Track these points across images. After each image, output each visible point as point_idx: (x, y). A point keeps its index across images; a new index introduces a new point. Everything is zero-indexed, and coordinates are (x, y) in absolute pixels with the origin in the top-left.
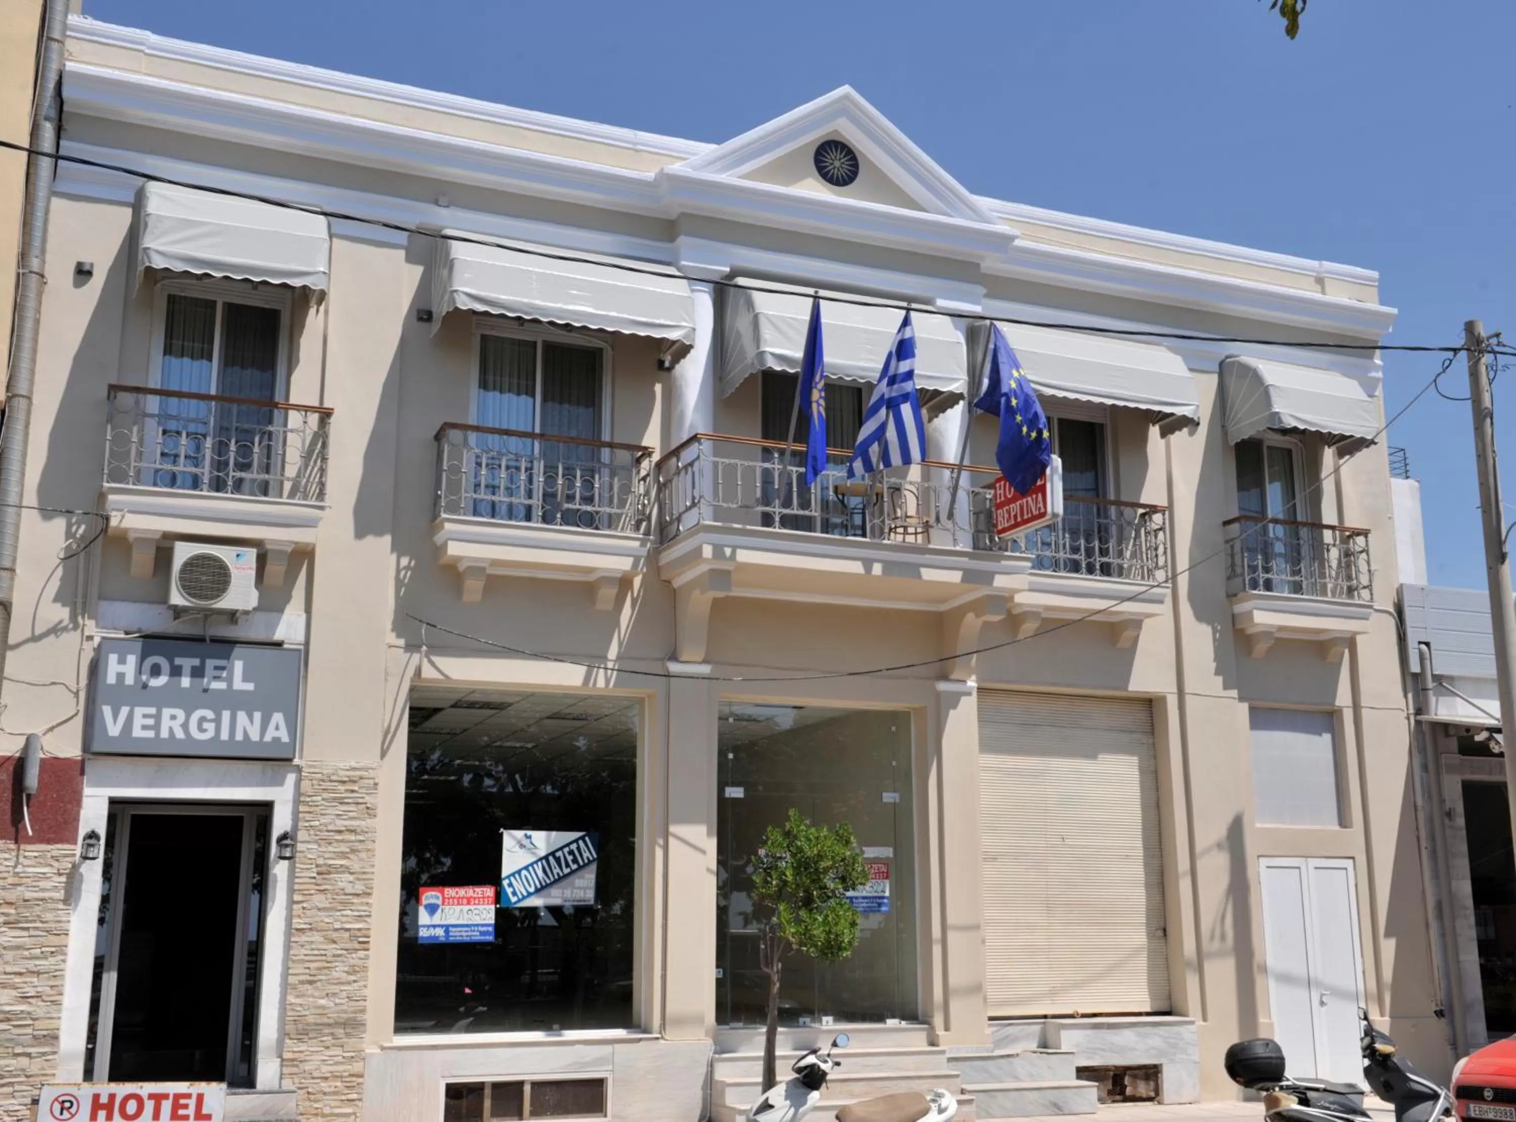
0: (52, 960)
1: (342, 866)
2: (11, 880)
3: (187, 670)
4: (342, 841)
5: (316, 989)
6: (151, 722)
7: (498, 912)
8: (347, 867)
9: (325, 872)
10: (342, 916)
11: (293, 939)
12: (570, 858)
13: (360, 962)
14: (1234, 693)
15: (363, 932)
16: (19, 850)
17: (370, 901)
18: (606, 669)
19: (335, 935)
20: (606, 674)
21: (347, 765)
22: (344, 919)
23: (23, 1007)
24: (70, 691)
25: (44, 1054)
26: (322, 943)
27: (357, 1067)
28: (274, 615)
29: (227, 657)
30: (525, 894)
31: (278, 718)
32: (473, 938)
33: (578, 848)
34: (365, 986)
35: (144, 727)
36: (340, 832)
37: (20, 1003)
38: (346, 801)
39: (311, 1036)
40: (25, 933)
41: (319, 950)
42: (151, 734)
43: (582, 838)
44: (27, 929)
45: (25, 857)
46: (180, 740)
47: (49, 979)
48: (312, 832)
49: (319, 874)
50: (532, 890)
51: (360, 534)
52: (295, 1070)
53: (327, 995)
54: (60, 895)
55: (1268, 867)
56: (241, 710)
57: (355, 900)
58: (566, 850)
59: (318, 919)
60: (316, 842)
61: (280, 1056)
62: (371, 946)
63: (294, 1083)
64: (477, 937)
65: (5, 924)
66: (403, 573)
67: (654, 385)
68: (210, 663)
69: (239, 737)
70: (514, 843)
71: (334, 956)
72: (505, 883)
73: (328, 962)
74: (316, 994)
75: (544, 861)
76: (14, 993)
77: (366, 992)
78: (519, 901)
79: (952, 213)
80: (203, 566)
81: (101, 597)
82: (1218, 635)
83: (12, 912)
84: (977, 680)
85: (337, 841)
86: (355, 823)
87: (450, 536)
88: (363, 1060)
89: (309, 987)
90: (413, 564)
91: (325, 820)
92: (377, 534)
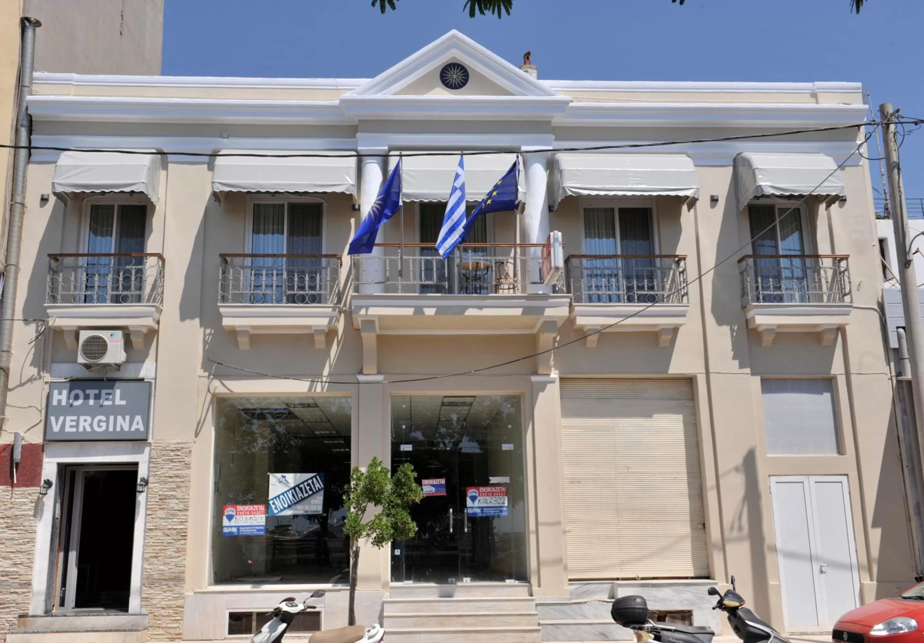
0: (28, 545)
1: (172, 495)
2: (9, 505)
3: (92, 396)
4: (173, 482)
5: (159, 560)
6: (74, 423)
7: (267, 518)
8: (175, 496)
9: (163, 499)
10: (173, 522)
11: (147, 534)
12: (308, 488)
13: (182, 546)
14: (748, 370)
15: (183, 530)
16: (12, 490)
17: (187, 513)
18: (322, 382)
19: (168, 532)
20: (322, 385)
21: (175, 441)
22: (173, 523)
23: (15, 569)
24: (37, 409)
25: (24, 593)
26: (161, 536)
27: (180, 602)
28: (139, 364)
29: (112, 388)
30: (282, 508)
31: (138, 418)
32: (253, 533)
33: (313, 483)
34: (185, 559)
35: (71, 427)
36: (171, 477)
37: (13, 567)
38: (174, 460)
39: (156, 585)
40: (16, 532)
41: (159, 540)
42: (74, 430)
43: (315, 476)
44: (16, 530)
45: (16, 494)
46: (89, 432)
47: (26, 555)
48: (156, 478)
49: (160, 499)
50: (286, 506)
51: (183, 318)
52: (147, 603)
53: (164, 564)
54: (32, 513)
55: (777, 482)
56: (119, 415)
57: (179, 513)
58: (306, 483)
59: (159, 523)
60: (158, 483)
61: (141, 596)
62: (187, 538)
63: (147, 610)
64: (255, 532)
65: (7, 527)
66: (207, 337)
67: (350, 219)
68: (104, 392)
69: (118, 429)
71: (168, 543)
72: (271, 502)
73: (165, 546)
74: (159, 563)
75: (293, 490)
76: (11, 562)
77: (185, 562)
78: (279, 512)
79: (526, 93)
80: (94, 342)
81: (53, 362)
82: (735, 334)
83: (9, 521)
84: (560, 373)
85: (170, 482)
86: (179, 472)
87: (223, 315)
88: (184, 598)
89: (155, 559)
90: (213, 332)
91: (162, 471)
92: (192, 318)
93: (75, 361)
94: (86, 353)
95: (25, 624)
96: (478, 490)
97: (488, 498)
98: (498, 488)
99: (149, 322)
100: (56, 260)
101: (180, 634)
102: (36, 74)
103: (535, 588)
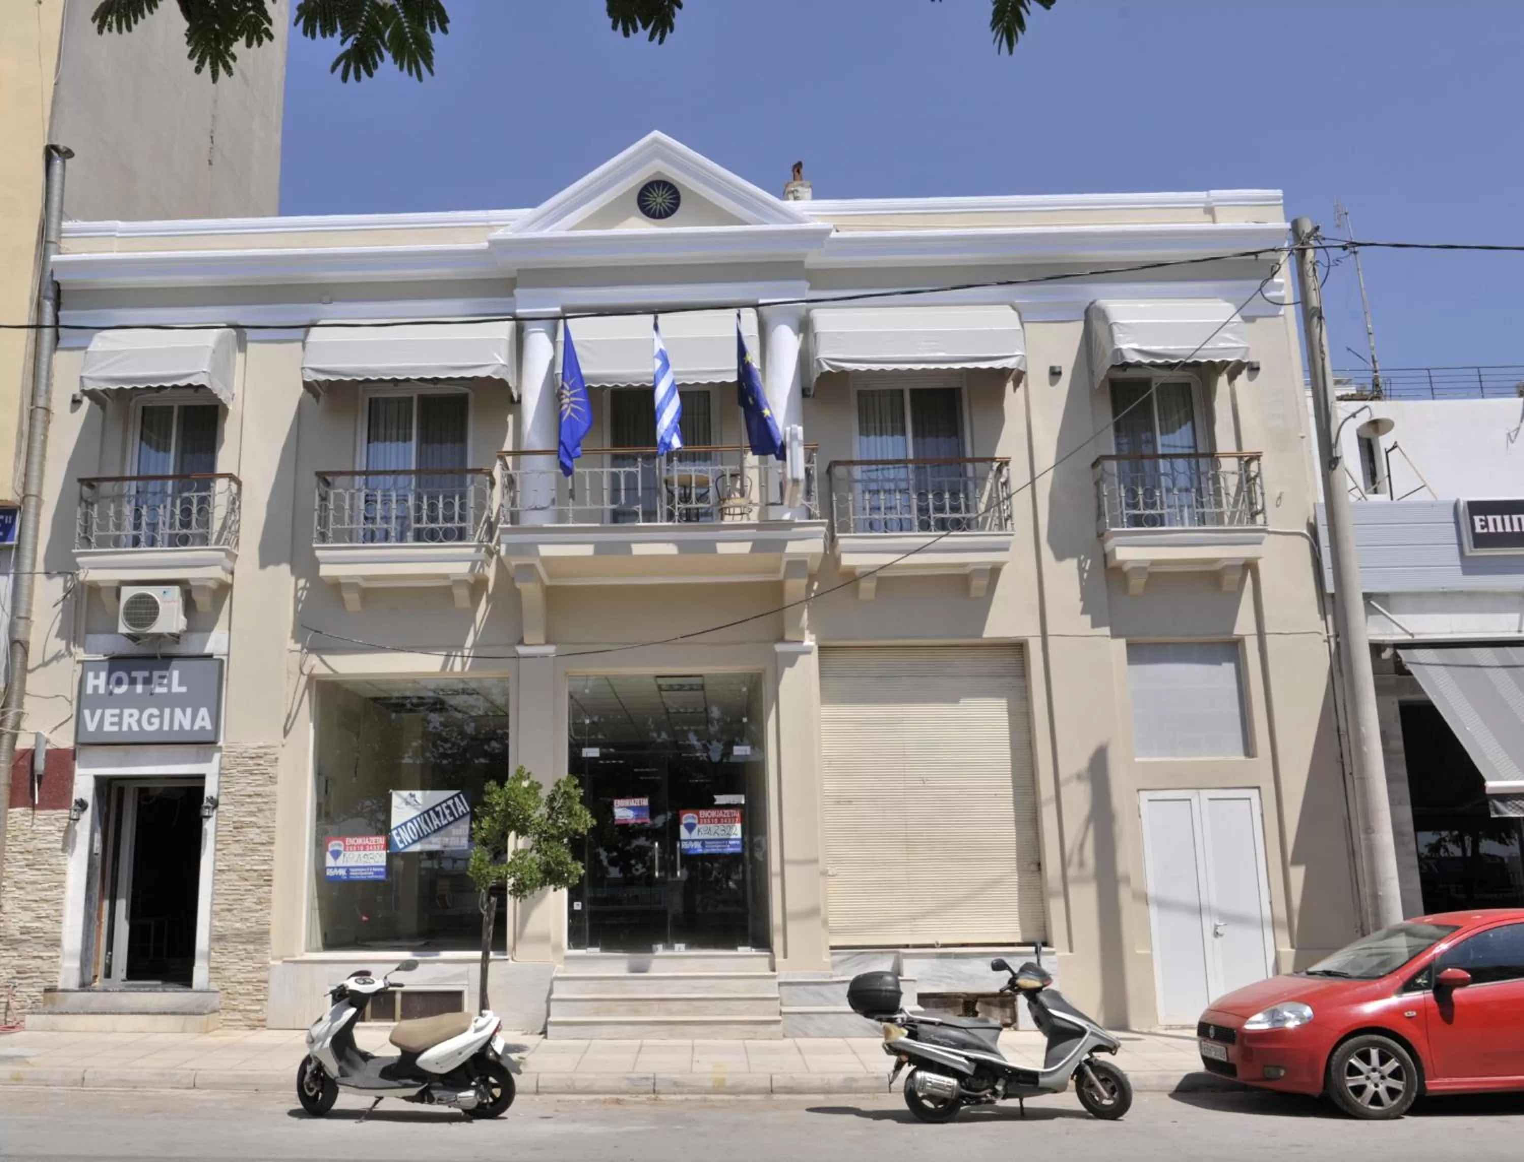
0: (55, 892)
1: (251, 822)
2: (29, 836)
3: (140, 680)
4: (252, 803)
5: (234, 915)
6: (116, 719)
7: (388, 855)
8: (255, 823)
9: (239, 826)
10: (252, 859)
11: (216, 878)
12: (447, 812)
13: (264, 895)
14: (1106, 630)
15: (267, 872)
16: (34, 814)
17: (272, 848)
18: (463, 656)
19: (246, 875)
20: (463, 661)
21: (255, 745)
22: (252, 862)
23: (39, 925)
24: (67, 699)
25: (51, 957)
26: (236, 880)
27: (262, 975)
28: (206, 634)
29: (166, 668)
30: (410, 841)
31: (204, 711)
32: (369, 877)
33: (454, 804)
34: (269, 914)
35: (112, 724)
36: (250, 796)
37: (36, 922)
38: (255, 772)
39: (230, 950)
40: (39, 873)
41: (235, 885)
42: (115, 728)
43: (458, 795)
44: (39, 870)
45: (38, 819)
46: (136, 732)
47: (53, 905)
48: (229, 797)
49: (235, 828)
50: (416, 838)
51: (263, 565)
52: (219, 976)
53: (241, 920)
54: (59, 846)
55: (1150, 800)
56: (178, 707)
57: (261, 848)
58: (444, 805)
59: (235, 862)
60: (232, 804)
61: (209, 966)
62: (273, 883)
63: (218, 986)
64: (371, 875)
65: (27, 865)
66: (300, 592)
67: (507, 416)
68: (156, 674)
69: (176, 727)
71: (246, 890)
72: (394, 833)
73: (241, 895)
74: (233, 919)
75: (426, 815)
76: (33, 914)
77: (269, 918)
78: (406, 847)
79: (765, 220)
80: (140, 602)
81: (88, 632)
82: (1085, 575)
83: (31, 857)
84: (817, 640)
85: (248, 803)
86: (261, 789)
87: (321, 561)
88: (269, 969)
89: (227, 913)
90: (308, 585)
91: (238, 787)
92: (277, 563)
93: (114, 630)
94: (131, 619)
95: (52, 1002)
96: (698, 815)
97: (712, 826)
98: (726, 811)
99: (217, 573)
100: (91, 487)
101: (263, 1020)
102: (66, 225)
103: (779, 959)
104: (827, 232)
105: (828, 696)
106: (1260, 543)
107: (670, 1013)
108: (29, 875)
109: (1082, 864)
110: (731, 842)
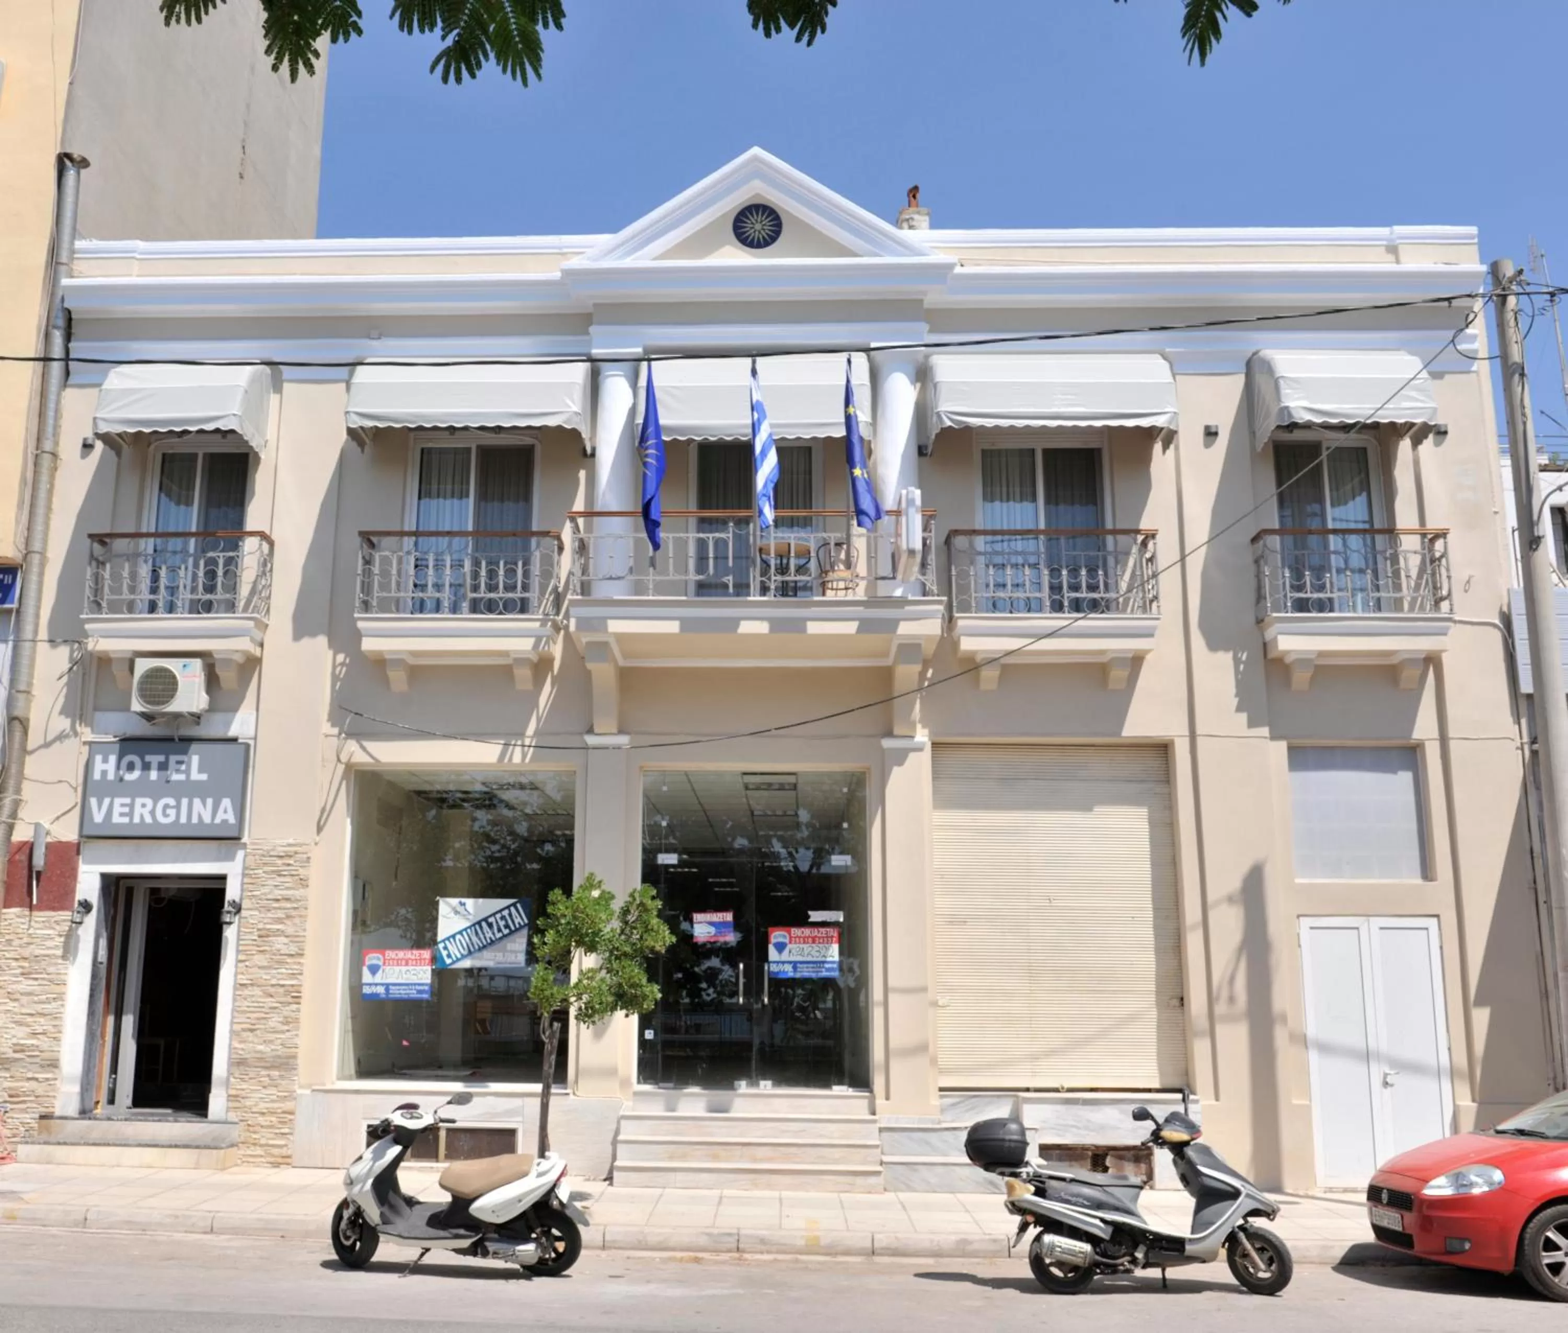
0: (54, 1005)
1: (278, 930)
2: (25, 940)
3: (154, 765)
4: (279, 908)
5: (256, 1036)
6: (126, 810)
7: (434, 973)
8: (283, 931)
9: (264, 935)
10: (278, 973)
11: (238, 993)
12: (502, 924)
13: (293, 1014)
14: (1265, 731)
15: (296, 988)
16: (31, 915)
17: (302, 961)
18: (523, 746)
19: (272, 990)
20: (523, 751)
21: (285, 842)
22: (280, 976)
23: (34, 1042)
24: (71, 786)
25: (47, 1079)
26: (260, 996)
27: (288, 1105)
29: (185, 752)
30: (459, 956)
31: (226, 803)
32: (412, 996)
33: (510, 915)
34: (297, 1035)
35: (122, 815)
36: (277, 900)
37: (31, 1039)
38: (283, 873)
39: (251, 1076)
40: (36, 983)
41: (258, 1002)
42: (126, 820)
43: (514, 905)
44: (36, 979)
45: (36, 922)
46: (149, 825)
47: (51, 1019)
48: (254, 901)
49: (260, 936)
50: (466, 953)
51: (297, 636)
52: (237, 1105)
53: (265, 1041)
54: (59, 952)
55: (1312, 928)
56: (197, 797)
57: (289, 960)
58: (498, 916)
59: (259, 976)
60: (256, 909)
61: (227, 1093)
62: (302, 1001)
63: (237, 1116)
64: (413, 994)
65: (23, 974)
66: (338, 669)
67: (579, 472)
68: (173, 759)
69: (195, 820)
70: (449, 909)
71: (271, 1008)
72: (441, 946)
73: (266, 1013)
74: (256, 1040)
75: (477, 927)
76: (28, 1030)
77: (297, 1041)
78: (454, 962)
79: (879, 252)
80: (156, 677)
81: (96, 709)
82: (1242, 667)
83: (26, 964)
84: (931, 734)
85: (275, 908)
86: (290, 892)
87: (363, 632)
88: (295, 1099)
89: (249, 1034)
90: (348, 661)
91: (265, 890)
92: (313, 634)
93: (127, 708)
94: (146, 696)
95: (48, 1130)
97: (805, 946)
98: (823, 930)
99: (244, 644)
100: (103, 543)
101: (289, 1157)
102: (79, 244)
103: (880, 1102)
104: (951, 266)
105: (942, 800)
106: (1445, 634)
107: (755, 1160)
108: (25, 985)
109: (1232, 999)
110: (827, 966)
